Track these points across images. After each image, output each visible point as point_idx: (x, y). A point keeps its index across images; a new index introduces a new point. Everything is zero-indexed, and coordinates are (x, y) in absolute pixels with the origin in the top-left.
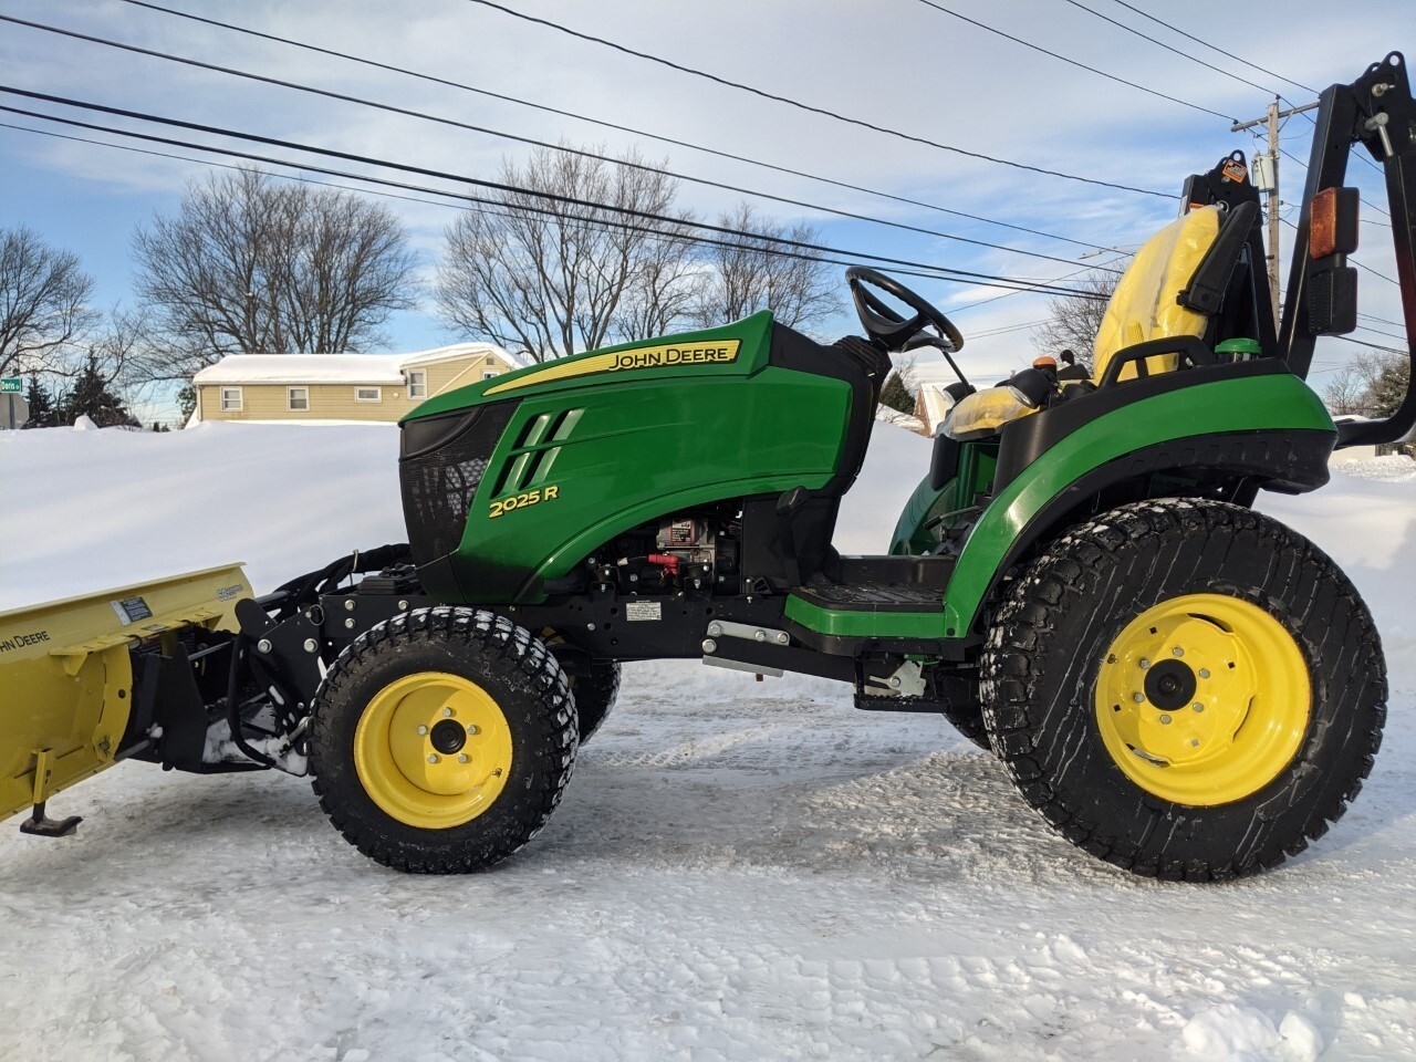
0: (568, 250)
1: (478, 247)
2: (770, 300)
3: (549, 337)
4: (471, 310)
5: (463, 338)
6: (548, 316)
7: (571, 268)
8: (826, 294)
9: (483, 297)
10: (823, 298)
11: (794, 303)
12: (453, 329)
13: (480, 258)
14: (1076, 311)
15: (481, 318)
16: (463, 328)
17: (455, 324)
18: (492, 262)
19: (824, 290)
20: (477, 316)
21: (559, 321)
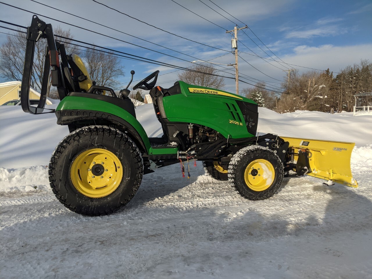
0: (40, 55)
1: (10, 53)
2: (103, 71)
3: (35, 80)
4: (9, 72)
5: (7, 80)
6: (35, 74)
7: (41, 60)
8: (119, 70)
9: (13, 68)
10: (118, 71)
11: (109, 72)
12: (4, 77)
13: (11, 56)
14: (184, 77)
15: (12, 74)
16: (7, 77)
17: (4, 76)
18: (16, 57)
19: (118, 69)
20: (11, 73)
21: (38, 75)
